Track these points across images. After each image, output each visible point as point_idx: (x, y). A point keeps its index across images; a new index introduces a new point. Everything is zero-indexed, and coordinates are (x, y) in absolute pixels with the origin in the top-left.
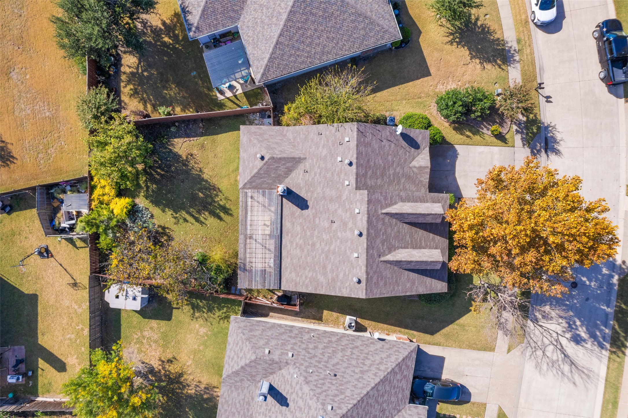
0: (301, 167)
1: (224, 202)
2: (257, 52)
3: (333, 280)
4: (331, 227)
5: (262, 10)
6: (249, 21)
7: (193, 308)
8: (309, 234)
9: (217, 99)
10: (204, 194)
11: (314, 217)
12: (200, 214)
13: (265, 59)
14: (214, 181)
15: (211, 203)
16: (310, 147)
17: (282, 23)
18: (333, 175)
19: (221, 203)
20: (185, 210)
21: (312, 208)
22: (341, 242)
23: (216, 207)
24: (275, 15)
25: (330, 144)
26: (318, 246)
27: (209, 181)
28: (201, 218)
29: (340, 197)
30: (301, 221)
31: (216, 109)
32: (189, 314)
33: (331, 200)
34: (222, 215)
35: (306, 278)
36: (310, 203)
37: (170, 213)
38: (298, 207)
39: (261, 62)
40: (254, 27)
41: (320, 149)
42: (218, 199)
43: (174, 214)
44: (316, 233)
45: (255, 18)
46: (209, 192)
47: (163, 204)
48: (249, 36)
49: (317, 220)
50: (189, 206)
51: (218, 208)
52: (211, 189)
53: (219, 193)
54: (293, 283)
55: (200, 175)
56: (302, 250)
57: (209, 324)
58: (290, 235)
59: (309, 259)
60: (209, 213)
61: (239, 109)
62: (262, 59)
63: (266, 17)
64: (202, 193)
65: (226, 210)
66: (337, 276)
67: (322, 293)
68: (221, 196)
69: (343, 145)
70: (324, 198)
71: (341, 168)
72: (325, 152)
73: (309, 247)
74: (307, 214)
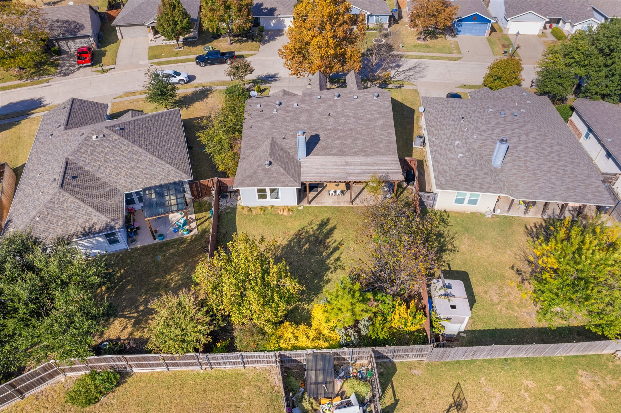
0: (280, 141)
1: (314, 225)
2: (160, 175)
3: (379, 114)
4: (334, 117)
5: (120, 168)
6: (126, 182)
7: (444, 251)
8: (341, 134)
9: (196, 235)
10: (306, 243)
11: (326, 129)
12: (329, 246)
13: (170, 169)
14: (291, 234)
15: (316, 237)
16: (262, 134)
17: (141, 150)
18: (288, 116)
19: (316, 227)
20: (325, 260)
21: (318, 132)
22: (346, 108)
23: (320, 232)
24: (131, 155)
25: (261, 119)
26: (351, 126)
27: (290, 239)
28: (334, 245)
29: (307, 110)
30: (330, 141)
31: (206, 237)
32: (451, 254)
33: (311, 116)
34: (328, 227)
35: (382, 135)
36: (314, 133)
37: (330, 274)
38: (317, 143)
39: (172, 172)
40: (134, 177)
41: (265, 126)
42: (311, 230)
43: (330, 271)
44: (340, 128)
45: (126, 174)
46: (303, 239)
47: (318, 282)
48: (141, 183)
49: (328, 127)
50: (320, 256)
51: (321, 230)
52: (300, 238)
53: (305, 230)
54: (389, 145)
55: (283, 248)
56: (357, 139)
57: (456, 235)
58: (344, 150)
59: (364, 132)
60: (328, 238)
61: (212, 219)
62: (169, 171)
63: (128, 164)
64: (304, 245)
65: (324, 224)
66: (375, 111)
67: (393, 121)
68: (308, 229)
69: (263, 109)
70: (308, 122)
71: (283, 110)
72: (268, 123)
73: (353, 133)
74: (324, 136)
